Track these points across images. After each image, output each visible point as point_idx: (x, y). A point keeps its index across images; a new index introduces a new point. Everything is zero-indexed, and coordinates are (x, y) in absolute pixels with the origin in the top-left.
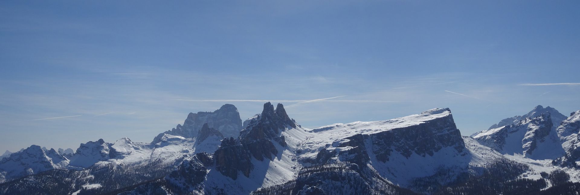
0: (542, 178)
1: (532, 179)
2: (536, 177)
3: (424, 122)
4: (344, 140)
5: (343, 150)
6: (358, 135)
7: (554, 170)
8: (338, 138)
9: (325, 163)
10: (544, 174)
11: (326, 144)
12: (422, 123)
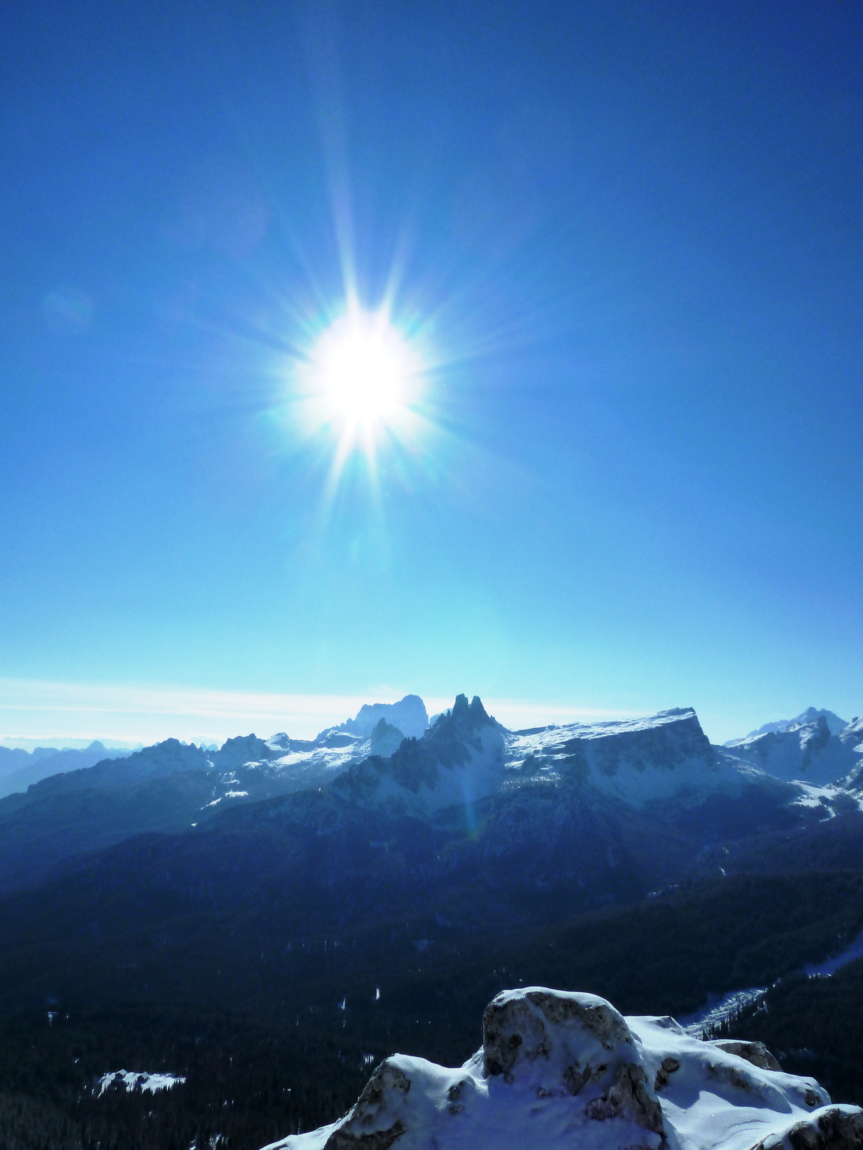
0: (821, 804)
1: (808, 806)
2: (813, 804)
3: (661, 724)
4: (557, 745)
5: (555, 759)
6: (576, 740)
7: (836, 794)
8: (550, 742)
9: (533, 774)
10: (823, 799)
11: (534, 749)
12: (659, 727)
